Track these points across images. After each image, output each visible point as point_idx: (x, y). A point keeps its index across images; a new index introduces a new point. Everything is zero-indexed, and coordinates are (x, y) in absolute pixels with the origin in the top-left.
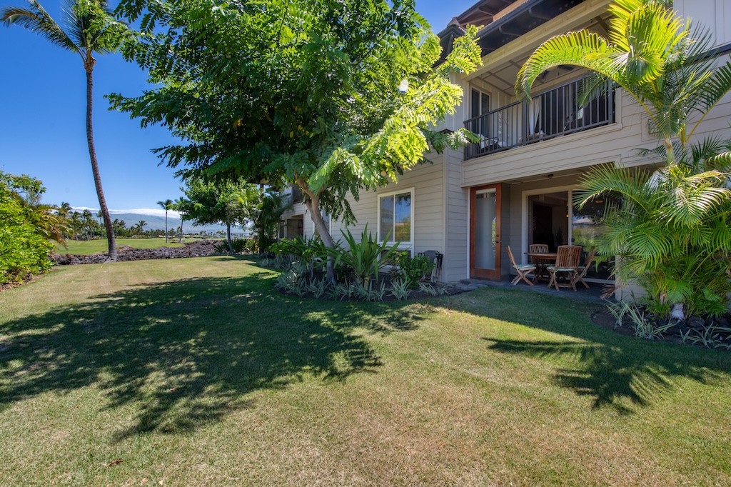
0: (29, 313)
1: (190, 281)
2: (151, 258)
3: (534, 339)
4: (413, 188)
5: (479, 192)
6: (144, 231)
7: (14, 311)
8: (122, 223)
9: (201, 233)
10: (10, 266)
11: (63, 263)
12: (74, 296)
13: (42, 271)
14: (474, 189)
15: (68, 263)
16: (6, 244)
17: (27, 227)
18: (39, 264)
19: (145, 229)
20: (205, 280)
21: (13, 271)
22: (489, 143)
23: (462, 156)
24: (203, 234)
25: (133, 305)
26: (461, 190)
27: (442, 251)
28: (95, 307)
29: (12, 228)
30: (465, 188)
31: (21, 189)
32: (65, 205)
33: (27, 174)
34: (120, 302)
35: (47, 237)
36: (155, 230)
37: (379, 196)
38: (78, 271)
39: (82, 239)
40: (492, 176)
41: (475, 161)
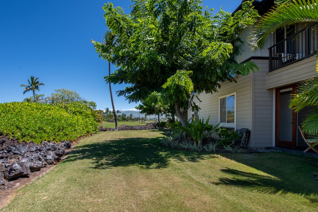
0: (88, 144)
1: (133, 139)
2: (131, 130)
3: (248, 172)
4: (236, 92)
5: (282, 91)
6: (133, 118)
7: (85, 143)
8: (125, 115)
9: (155, 119)
10: (87, 130)
11: (104, 131)
12: (99, 140)
13: (96, 133)
14: (278, 89)
15: (105, 131)
16: (86, 124)
17: (92, 119)
18: (95, 130)
19: (133, 117)
20: (139, 138)
21: (88, 132)
22: (290, 58)
23: (267, 70)
24: (156, 119)
25: (112, 144)
26: (266, 91)
27: (250, 128)
28: (103, 144)
29: (89, 118)
30: (271, 90)
31: (91, 106)
32: (107, 109)
33: (92, 101)
34: (109, 143)
35: (97, 122)
36: (136, 117)
37: (220, 98)
38: (105, 133)
39: (112, 122)
40: (286, 81)
41: (276, 72)
